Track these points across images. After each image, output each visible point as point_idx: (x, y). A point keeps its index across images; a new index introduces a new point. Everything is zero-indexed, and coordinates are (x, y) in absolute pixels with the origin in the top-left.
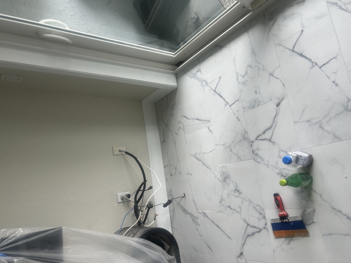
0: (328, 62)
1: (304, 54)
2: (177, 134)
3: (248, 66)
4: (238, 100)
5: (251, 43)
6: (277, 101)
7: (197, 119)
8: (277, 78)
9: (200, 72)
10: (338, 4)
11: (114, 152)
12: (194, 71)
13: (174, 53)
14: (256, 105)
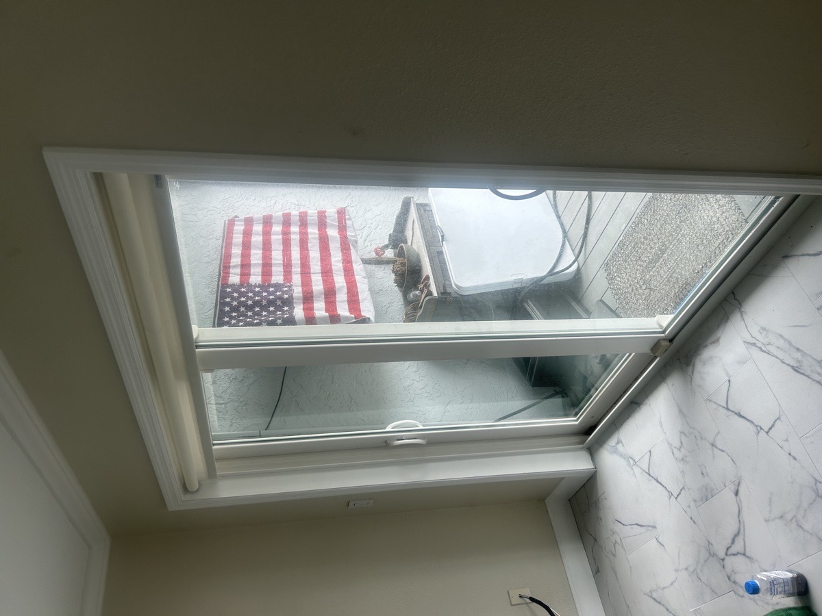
0: (773, 426)
1: (742, 414)
2: (614, 555)
3: (681, 432)
4: (683, 488)
5: (674, 398)
6: (733, 487)
7: (637, 524)
8: (723, 451)
9: (621, 444)
10: (757, 345)
11: (512, 599)
12: (612, 442)
13: (575, 419)
14: (709, 496)
